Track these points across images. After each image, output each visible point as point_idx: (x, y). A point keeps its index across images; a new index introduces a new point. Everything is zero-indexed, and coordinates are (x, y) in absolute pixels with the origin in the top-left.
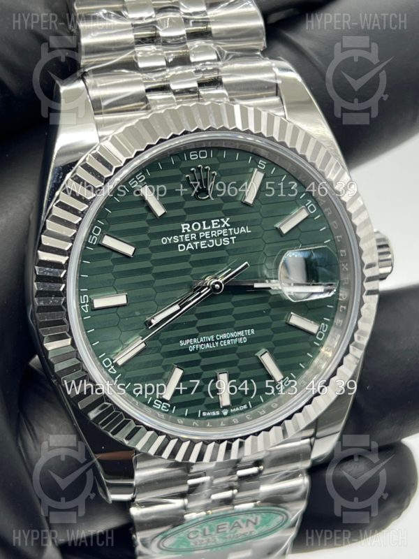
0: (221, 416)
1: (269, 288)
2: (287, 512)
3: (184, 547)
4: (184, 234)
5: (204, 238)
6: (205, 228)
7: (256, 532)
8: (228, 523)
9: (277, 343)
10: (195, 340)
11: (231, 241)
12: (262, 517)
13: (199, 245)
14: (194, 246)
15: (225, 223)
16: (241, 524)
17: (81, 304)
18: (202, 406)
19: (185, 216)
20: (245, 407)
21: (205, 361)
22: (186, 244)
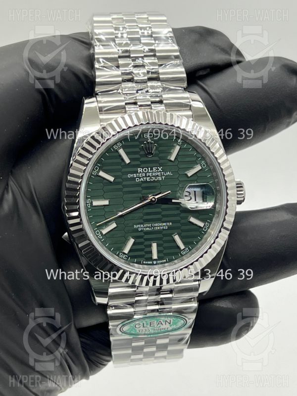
0: (153, 264)
1: (181, 203)
2: (186, 319)
3: (133, 332)
4: (139, 173)
5: (149, 176)
6: (150, 171)
7: (170, 328)
8: (156, 321)
9: (183, 231)
10: (142, 226)
11: (162, 178)
12: (173, 320)
13: (146, 179)
14: (144, 179)
15: (160, 169)
16: (162, 322)
17: (87, 203)
18: (144, 259)
19: (140, 165)
20: (165, 261)
21: (146, 237)
22: (140, 178)
